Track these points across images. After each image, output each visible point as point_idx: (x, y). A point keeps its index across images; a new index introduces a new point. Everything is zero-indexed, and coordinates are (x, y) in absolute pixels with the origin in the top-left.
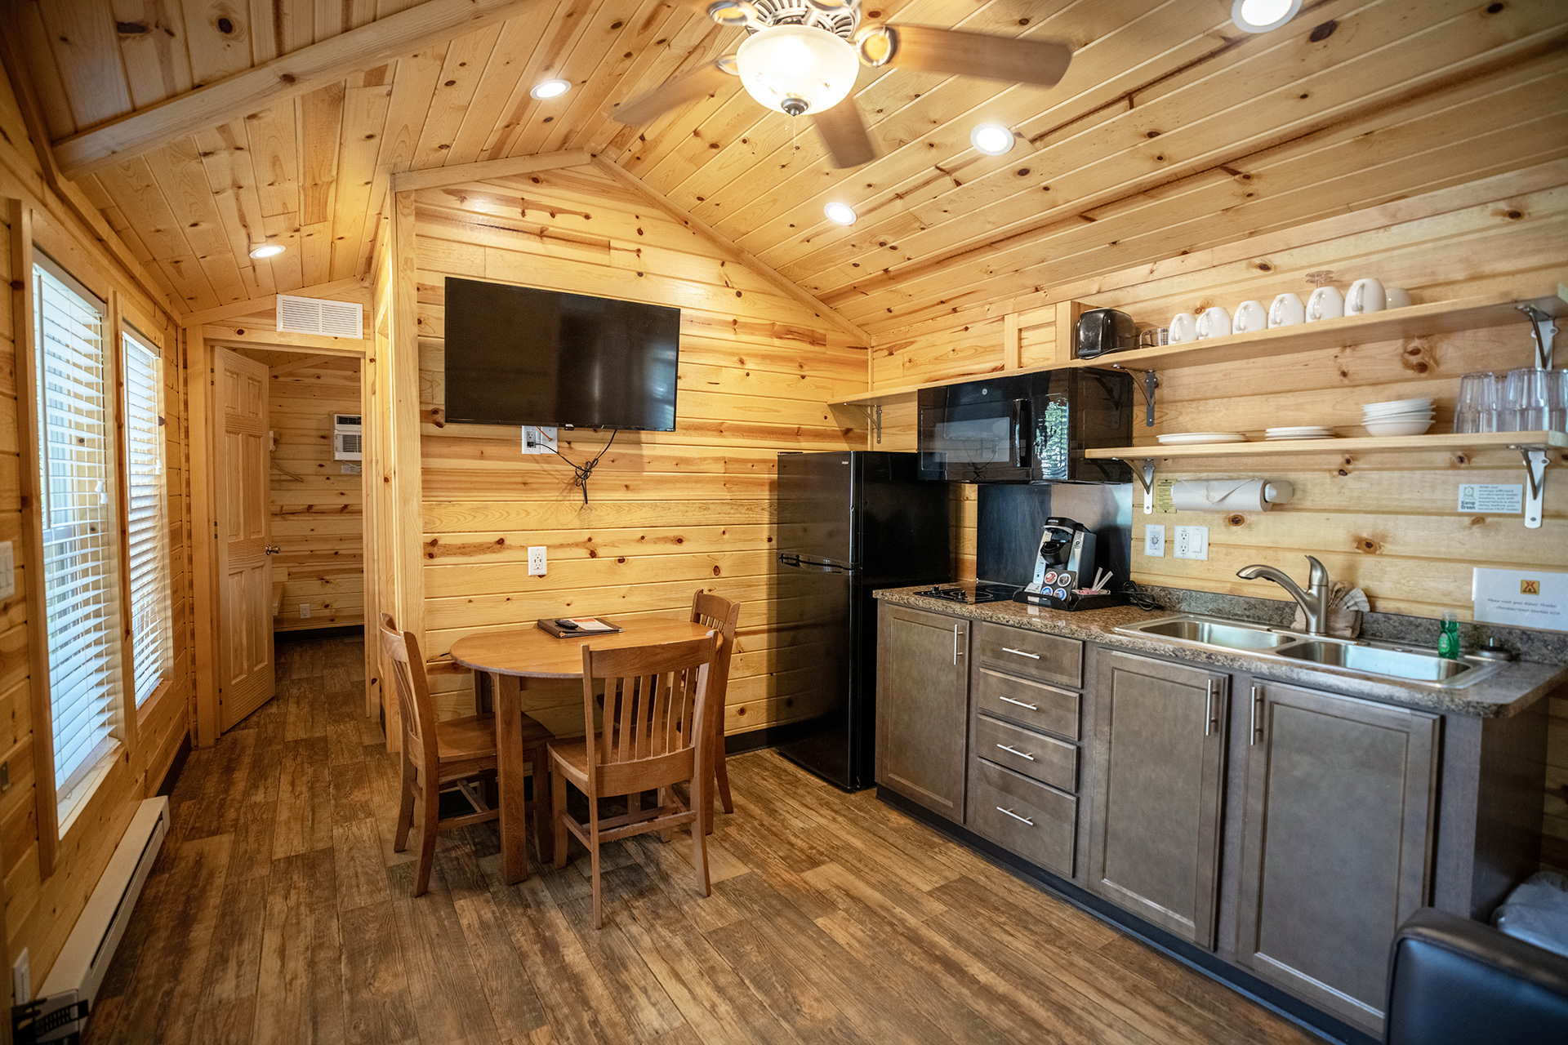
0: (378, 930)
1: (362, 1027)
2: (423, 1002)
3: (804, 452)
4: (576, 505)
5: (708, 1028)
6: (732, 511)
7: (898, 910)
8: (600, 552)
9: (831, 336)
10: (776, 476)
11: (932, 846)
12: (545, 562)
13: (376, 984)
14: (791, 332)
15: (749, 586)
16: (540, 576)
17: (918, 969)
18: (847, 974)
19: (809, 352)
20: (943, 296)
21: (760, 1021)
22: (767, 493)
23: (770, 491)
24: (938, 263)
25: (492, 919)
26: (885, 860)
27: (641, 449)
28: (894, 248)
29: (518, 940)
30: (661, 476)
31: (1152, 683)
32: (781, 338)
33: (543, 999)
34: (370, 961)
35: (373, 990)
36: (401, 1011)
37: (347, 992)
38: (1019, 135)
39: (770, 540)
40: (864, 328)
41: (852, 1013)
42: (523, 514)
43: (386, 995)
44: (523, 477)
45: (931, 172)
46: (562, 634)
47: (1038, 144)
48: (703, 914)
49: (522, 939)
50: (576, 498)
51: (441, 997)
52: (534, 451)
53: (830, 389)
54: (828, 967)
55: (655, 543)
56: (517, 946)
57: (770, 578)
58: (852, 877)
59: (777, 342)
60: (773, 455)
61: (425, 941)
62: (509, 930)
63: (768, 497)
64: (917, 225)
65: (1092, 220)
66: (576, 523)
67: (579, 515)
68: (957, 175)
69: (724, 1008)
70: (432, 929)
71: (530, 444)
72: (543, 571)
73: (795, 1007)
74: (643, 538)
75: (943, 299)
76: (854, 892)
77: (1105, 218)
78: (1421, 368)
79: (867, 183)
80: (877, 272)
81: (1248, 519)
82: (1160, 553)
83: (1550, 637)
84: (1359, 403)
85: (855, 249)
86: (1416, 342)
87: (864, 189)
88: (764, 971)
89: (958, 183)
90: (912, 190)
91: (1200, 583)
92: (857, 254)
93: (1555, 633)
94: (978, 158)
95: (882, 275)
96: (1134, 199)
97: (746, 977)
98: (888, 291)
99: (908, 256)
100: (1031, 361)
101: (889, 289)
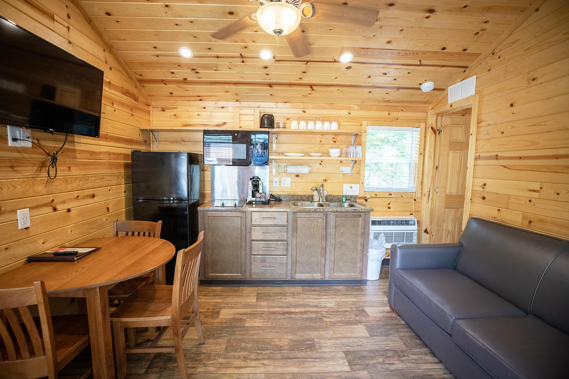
3: (142, 151)
4: (44, 180)
5: (272, 369)
6: (112, 179)
7: (258, 310)
8: (59, 207)
9: (140, 98)
10: (130, 161)
11: (238, 290)
12: (29, 218)
14: (128, 93)
15: (119, 215)
16: (26, 229)
17: (285, 318)
18: (275, 331)
19: (134, 104)
20: (200, 94)
21: (279, 356)
22: (123, 170)
23: (124, 168)
24: (210, 83)
26: (233, 300)
27: (75, 146)
28: (197, 73)
30: (84, 162)
31: (308, 219)
32: (125, 95)
38: (274, 57)
39: (125, 192)
40: (150, 97)
41: (290, 337)
42: (12, 188)
44: (10, 162)
45: (238, 54)
46: (76, 259)
47: (277, 62)
48: (212, 348)
50: (44, 176)
52: (18, 144)
53: (140, 122)
54: (268, 333)
55: (84, 199)
57: (126, 210)
58: (233, 310)
59: (124, 96)
60: (129, 152)
63: (123, 172)
64: (216, 69)
65: (271, 87)
66: (45, 191)
67: (46, 186)
68: (245, 59)
69: (266, 362)
71: (14, 140)
72: (28, 225)
73: (279, 346)
74: (78, 196)
75: (199, 95)
76: (241, 313)
77: (275, 88)
78: (335, 142)
79: (209, 48)
80: (180, 78)
81: (300, 175)
82: (278, 185)
83: (354, 196)
84: (323, 148)
85: (179, 67)
86: (334, 136)
87: (206, 49)
88: (257, 346)
89: (243, 62)
90: (224, 57)
91: (288, 193)
92: (178, 69)
93: (355, 195)
94: (257, 58)
95: (181, 80)
96: (286, 86)
97: (256, 352)
98: (178, 86)
99: (200, 77)
100: (244, 126)
101: (179, 85)
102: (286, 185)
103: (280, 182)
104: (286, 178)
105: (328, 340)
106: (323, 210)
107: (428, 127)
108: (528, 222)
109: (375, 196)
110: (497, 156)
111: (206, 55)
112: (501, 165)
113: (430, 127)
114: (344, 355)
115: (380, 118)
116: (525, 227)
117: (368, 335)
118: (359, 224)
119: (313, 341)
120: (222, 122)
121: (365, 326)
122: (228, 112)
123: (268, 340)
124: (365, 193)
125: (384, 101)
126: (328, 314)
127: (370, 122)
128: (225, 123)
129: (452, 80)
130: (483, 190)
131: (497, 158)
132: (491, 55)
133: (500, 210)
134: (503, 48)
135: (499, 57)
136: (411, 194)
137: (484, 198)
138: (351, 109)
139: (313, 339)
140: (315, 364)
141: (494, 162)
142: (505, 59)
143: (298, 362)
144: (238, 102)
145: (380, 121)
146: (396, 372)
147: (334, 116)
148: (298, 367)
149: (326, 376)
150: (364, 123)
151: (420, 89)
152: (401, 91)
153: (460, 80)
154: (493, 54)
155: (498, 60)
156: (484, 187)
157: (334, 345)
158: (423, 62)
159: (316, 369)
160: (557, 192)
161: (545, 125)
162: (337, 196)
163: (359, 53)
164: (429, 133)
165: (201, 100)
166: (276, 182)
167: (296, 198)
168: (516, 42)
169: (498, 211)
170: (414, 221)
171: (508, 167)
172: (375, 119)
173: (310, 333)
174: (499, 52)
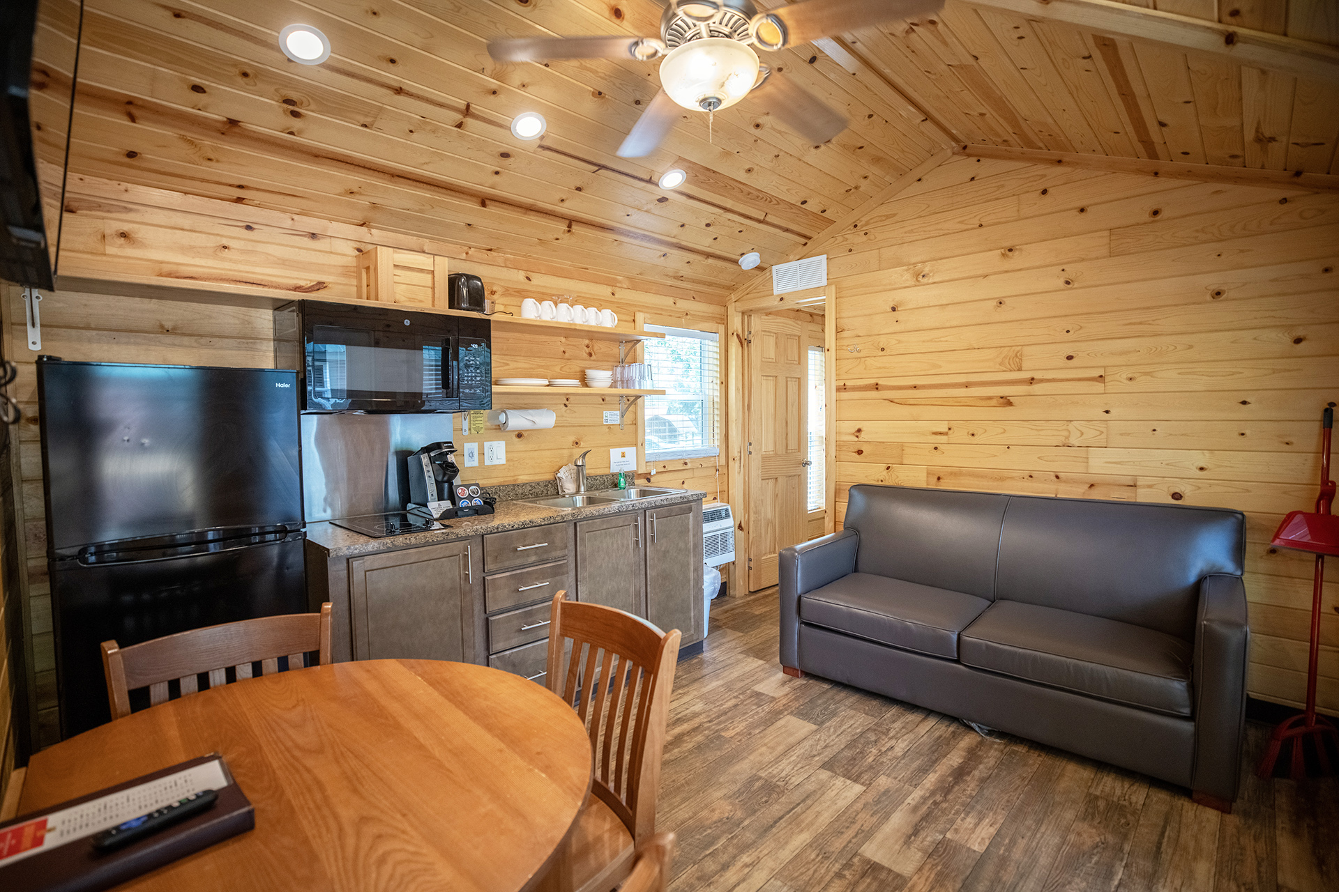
0: (1070, 883)
1: (1123, 821)
2: (1071, 805)
5: (772, 863)
13: (1098, 839)
20: (252, 181)
21: (749, 835)
24: (317, 156)
25: (970, 815)
28: (296, 114)
29: (973, 790)
33: (1000, 757)
34: (1093, 861)
35: (1103, 837)
36: (1090, 810)
37: (1125, 852)
41: (718, 794)
43: (1095, 827)
45: (462, 103)
47: (541, 150)
49: (969, 789)
51: (1057, 798)
56: (978, 788)
61: (1037, 841)
62: (969, 800)
64: (368, 120)
65: (484, 206)
68: (468, 121)
69: (745, 859)
70: (1022, 845)
73: (725, 820)
75: (246, 184)
77: (492, 209)
78: (590, 355)
79: (393, 57)
80: (215, 115)
81: (525, 434)
82: (476, 463)
83: (631, 474)
84: (570, 369)
85: (241, 80)
86: (587, 342)
87: (381, 58)
88: (690, 845)
89: (459, 126)
90: (418, 97)
91: (502, 480)
92: (232, 85)
93: (630, 472)
94: (501, 126)
95: (217, 121)
96: (519, 210)
97: (703, 855)
98: (183, 138)
99: (294, 130)
100: (403, 299)
101: (189, 135)
102: (496, 462)
103: (482, 454)
104: (495, 444)
105: (777, 763)
106: (633, 506)
107: (730, 333)
108: (936, 479)
109: (663, 470)
110: (877, 384)
111: (366, 74)
112: (885, 398)
113: (735, 334)
114: (828, 773)
115: (662, 309)
116: (933, 485)
117: (814, 727)
118: (688, 528)
119: (760, 778)
120: (311, 281)
121: (791, 713)
122: (331, 253)
123: (691, 822)
124: (648, 464)
125: (674, 277)
126: (719, 723)
127: (648, 315)
128: (320, 286)
129: (783, 257)
130: (856, 439)
131: (877, 389)
132: (852, 227)
133: (889, 467)
134: (872, 221)
135: (866, 234)
136: (712, 459)
137: (860, 452)
138: (618, 285)
139: (755, 775)
140: (817, 809)
141: (874, 394)
142: (876, 238)
143: (790, 824)
144: (364, 229)
145: (661, 314)
146: (909, 755)
147: (587, 296)
148: (802, 831)
149: (853, 816)
150: (640, 317)
151: (736, 262)
152: (710, 261)
153: (798, 258)
154: (856, 226)
155: (865, 238)
156: (858, 434)
157: (796, 766)
158: (770, 219)
159: (825, 815)
160: (971, 432)
161: (946, 341)
162: (601, 476)
163: (696, 176)
164: (734, 344)
165: (239, 200)
166: (471, 455)
167: (520, 491)
168: (891, 217)
169: (887, 469)
170: (727, 510)
171: (896, 401)
172: (655, 312)
173: (737, 767)
174: (865, 225)
